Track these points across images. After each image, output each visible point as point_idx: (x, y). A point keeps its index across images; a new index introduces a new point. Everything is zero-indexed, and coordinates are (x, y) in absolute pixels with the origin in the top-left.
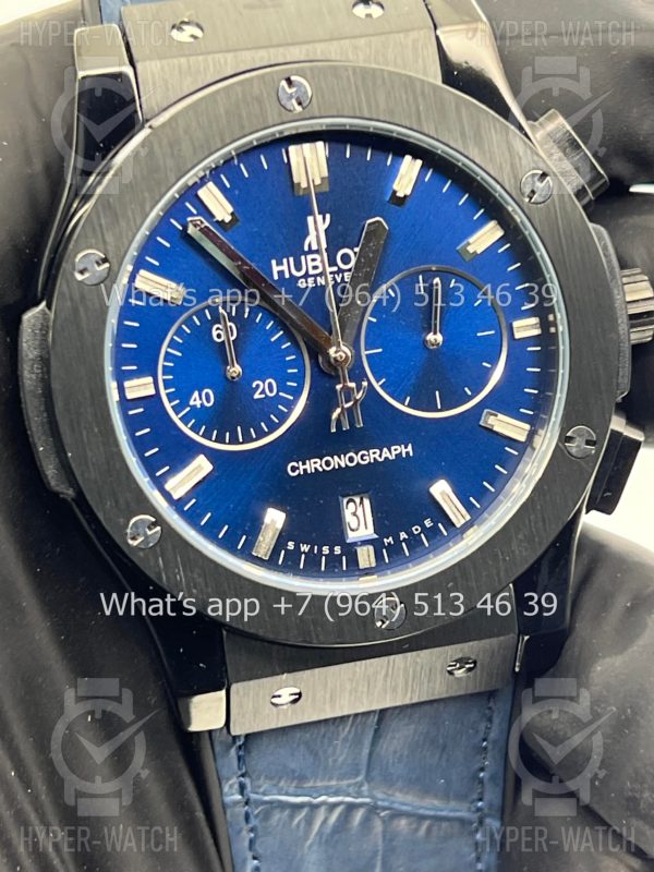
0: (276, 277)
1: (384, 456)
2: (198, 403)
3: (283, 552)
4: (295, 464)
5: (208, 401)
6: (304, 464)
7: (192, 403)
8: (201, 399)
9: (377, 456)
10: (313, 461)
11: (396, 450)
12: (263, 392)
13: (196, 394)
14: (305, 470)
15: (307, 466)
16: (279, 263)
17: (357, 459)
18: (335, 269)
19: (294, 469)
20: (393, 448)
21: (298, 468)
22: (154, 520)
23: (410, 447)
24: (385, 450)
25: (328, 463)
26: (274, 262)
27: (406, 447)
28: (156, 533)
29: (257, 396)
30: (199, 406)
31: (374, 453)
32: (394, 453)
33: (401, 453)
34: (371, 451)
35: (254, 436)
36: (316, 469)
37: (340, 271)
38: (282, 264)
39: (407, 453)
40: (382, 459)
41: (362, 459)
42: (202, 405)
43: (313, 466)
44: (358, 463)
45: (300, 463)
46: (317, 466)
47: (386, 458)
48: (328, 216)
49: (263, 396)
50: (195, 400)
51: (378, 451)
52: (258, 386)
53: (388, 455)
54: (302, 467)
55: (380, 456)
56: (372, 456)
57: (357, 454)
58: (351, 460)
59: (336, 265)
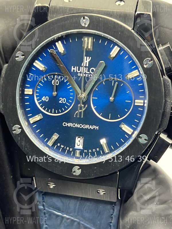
0: (72, 71)
1: (90, 127)
2: (44, 100)
3: (56, 146)
4: (65, 123)
5: (47, 100)
6: (68, 124)
7: (42, 99)
8: (45, 99)
9: (88, 127)
10: (70, 123)
11: (94, 127)
12: (62, 101)
13: (44, 97)
14: (67, 125)
15: (68, 125)
16: (74, 67)
17: (82, 126)
18: (89, 73)
19: (65, 124)
20: (93, 126)
21: (66, 124)
22: (20, 127)
23: (98, 127)
24: (91, 126)
25: (74, 125)
26: (72, 67)
27: (97, 127)
28: (20, 130)
29: (60, 102)
30: (44, 101)
31: (88, 126)
32: (93, 127)
33: (95, 128)
34: (87, 125)
35: (57, 113)
36: (70, 126)
37: (90, 74)
38: (75, 68)
39: (97, 129)
40: (89, 128)
41: (84, 127)
42: (45, 100)
43: (70, 125)
44: (82, 127)
45: (67, 123)
46: (71, 125)
47: (90, 128)
48: (90, 58)
49: (62, 102)
50: (44, 99)
51: (89, 126)
52: (61, 99)
53: (91, 127)
54: (67, 124)
55: (89, 127)
56: (87, 127)
57: (83, 125)
58: (81, 126)
59: (90, 72)
